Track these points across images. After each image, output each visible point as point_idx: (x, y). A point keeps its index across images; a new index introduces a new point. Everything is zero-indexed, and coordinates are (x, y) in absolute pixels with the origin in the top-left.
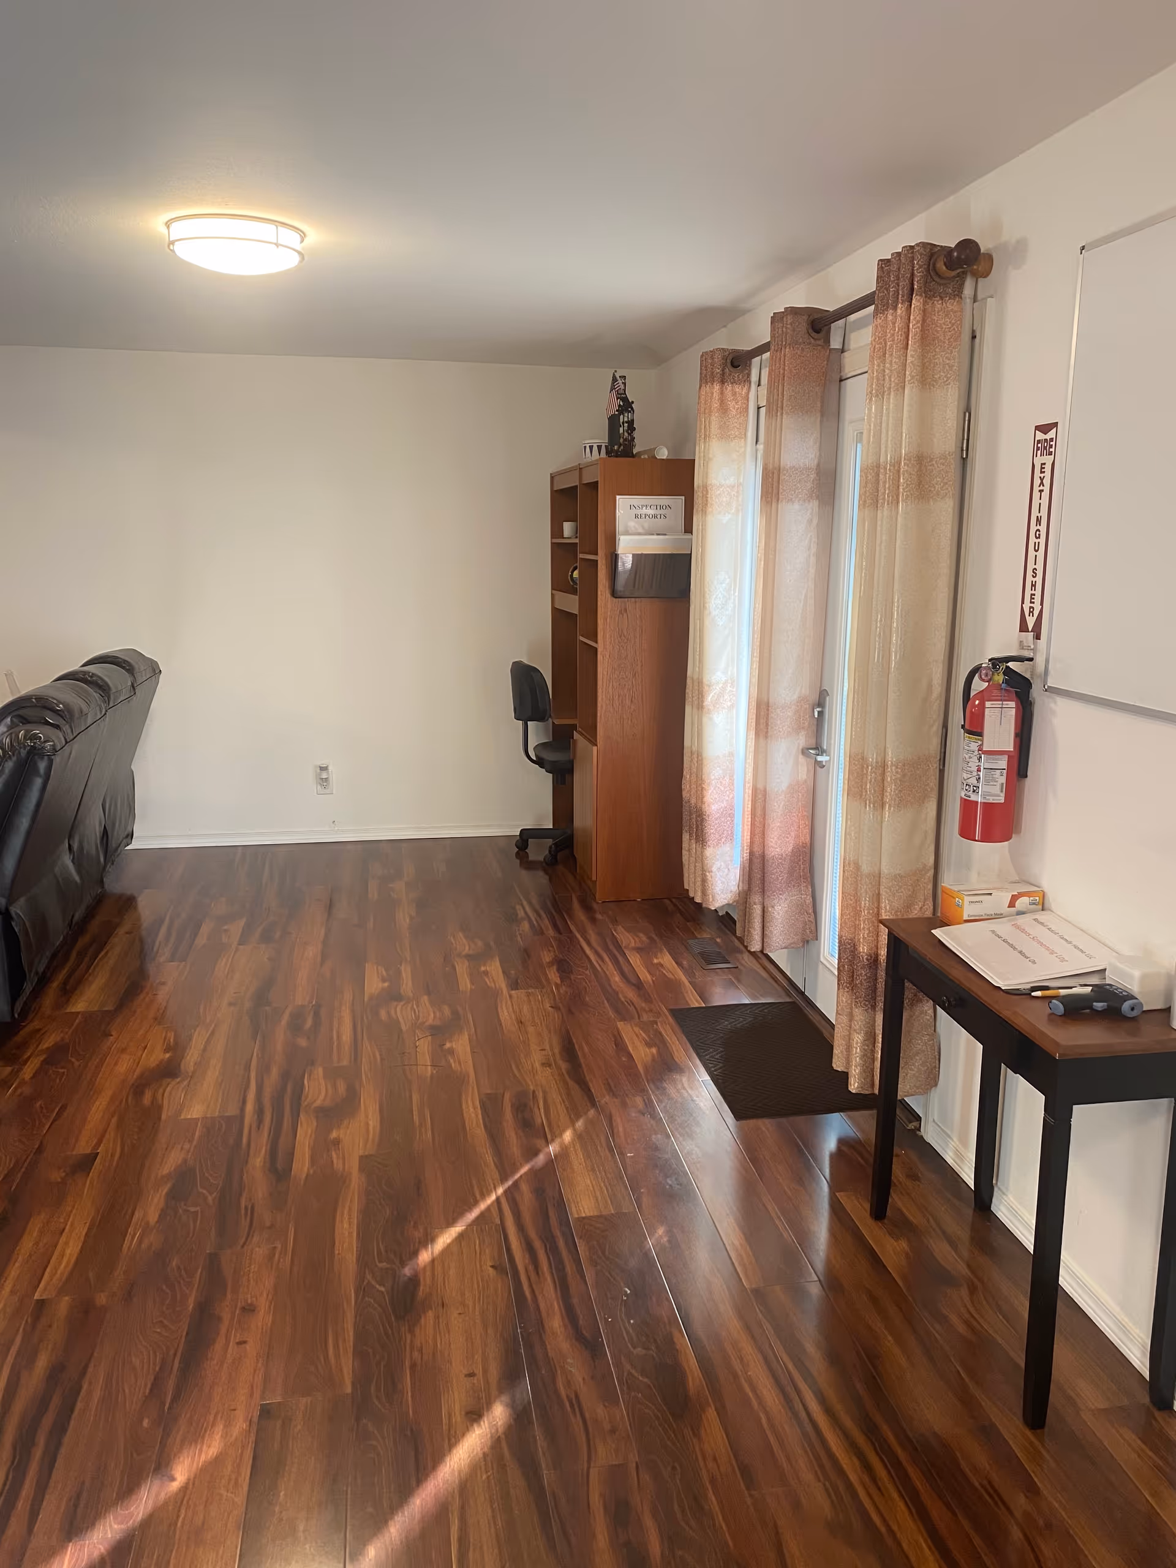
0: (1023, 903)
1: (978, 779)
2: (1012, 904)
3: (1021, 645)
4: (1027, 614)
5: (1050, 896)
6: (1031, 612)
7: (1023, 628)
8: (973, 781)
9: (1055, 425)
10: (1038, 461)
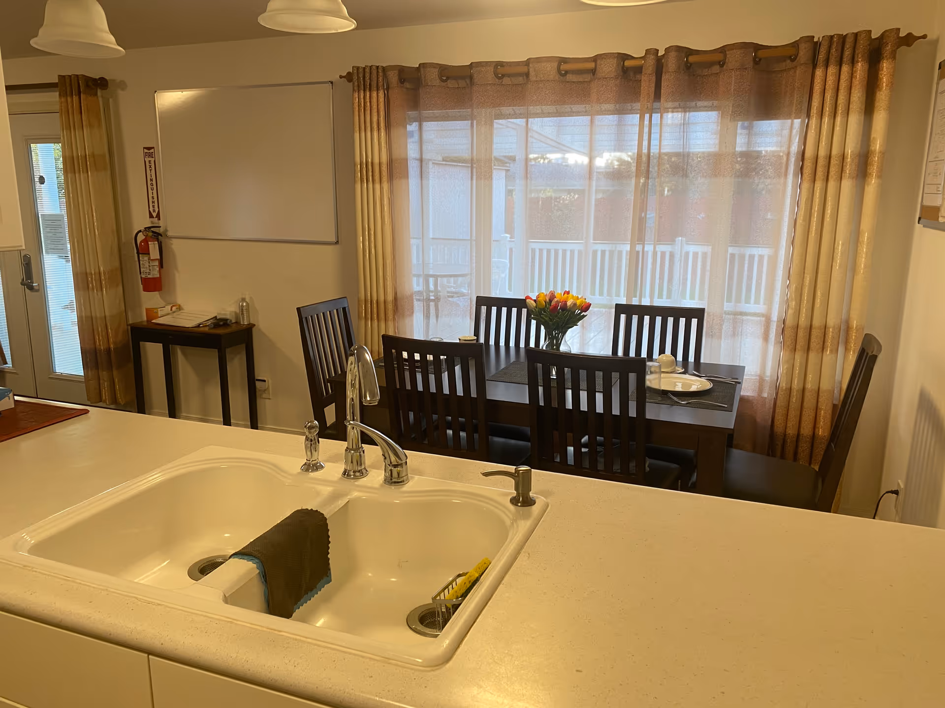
0: (174, 309)
1: (150, 270)
2: (171, 310)
3: (152, 223)
4: (152, 212)
5: (182, 305)
6: (154, 211)
7: (151, 216)
8: (148, 271)
9: (153, 148)
10: (147, 160)
